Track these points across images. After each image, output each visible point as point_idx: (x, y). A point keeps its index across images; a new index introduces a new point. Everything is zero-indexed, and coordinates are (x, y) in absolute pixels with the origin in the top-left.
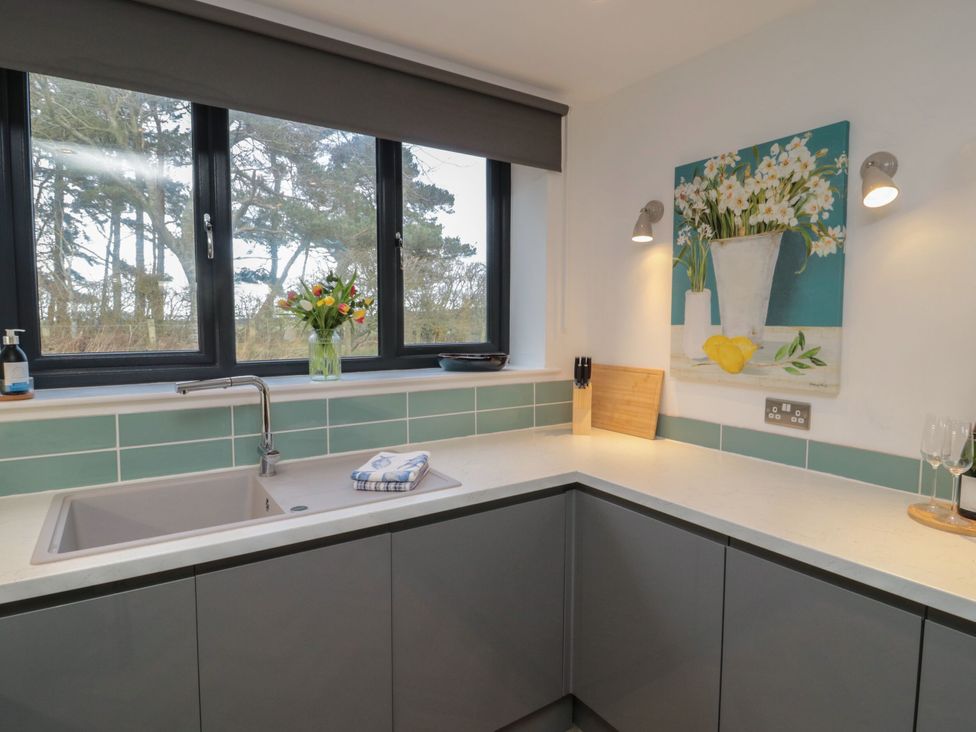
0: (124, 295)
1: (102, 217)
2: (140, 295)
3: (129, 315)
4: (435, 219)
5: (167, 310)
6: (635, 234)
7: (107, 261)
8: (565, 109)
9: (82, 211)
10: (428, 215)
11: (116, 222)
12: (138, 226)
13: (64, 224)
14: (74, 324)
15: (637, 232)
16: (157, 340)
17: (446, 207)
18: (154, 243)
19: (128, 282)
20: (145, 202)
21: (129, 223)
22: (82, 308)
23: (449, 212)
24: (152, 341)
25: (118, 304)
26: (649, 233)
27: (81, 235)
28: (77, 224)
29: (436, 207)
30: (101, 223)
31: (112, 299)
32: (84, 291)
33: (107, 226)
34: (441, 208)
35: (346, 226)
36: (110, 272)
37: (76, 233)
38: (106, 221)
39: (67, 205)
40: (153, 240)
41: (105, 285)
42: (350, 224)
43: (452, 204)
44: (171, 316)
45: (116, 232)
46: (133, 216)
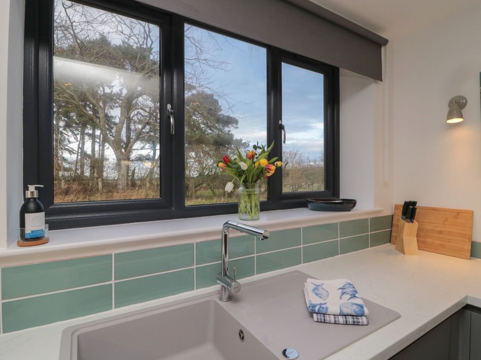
0: (86, 167)
1: (76, 132)
2: (92, 167)
3: (87, 177)
4: (229, 131)
5: (105, 174)
6: (449, 118)
7: (78, 153)
8: (385, 42)
9: (67, 129)
10: (226, 129)
11: (83, 134)
12: (93, 136)
13: (60, 136)
14: (63, 181)
15: (450, 116)
16: (102, 189)
17: (234, 125)
18: (100, 144)
19: (87, 162)
20: (98, 123)
21: (89, 135)
22: (67, 174)
23: (236, 128)
24: (100, 189)
25: (82, 172)
26: (461, 117)
27: (66, 140)
28: (65, 135)
29: (230, 126)
30: (76, 135)
31: (80, 169)
32: (67, 166)
33: (79, 137)
34: (232, 126)
35: (190, 134)
36: (79, 157)
37: (65, 139)
38: (78, 134)
39: (60, 127)
40: (99, 143)
41: (76, 163)
42: (191, 133)
43: (237, 124)
44: (107, 176)
45: (83, 139)
46: (91, 132)
